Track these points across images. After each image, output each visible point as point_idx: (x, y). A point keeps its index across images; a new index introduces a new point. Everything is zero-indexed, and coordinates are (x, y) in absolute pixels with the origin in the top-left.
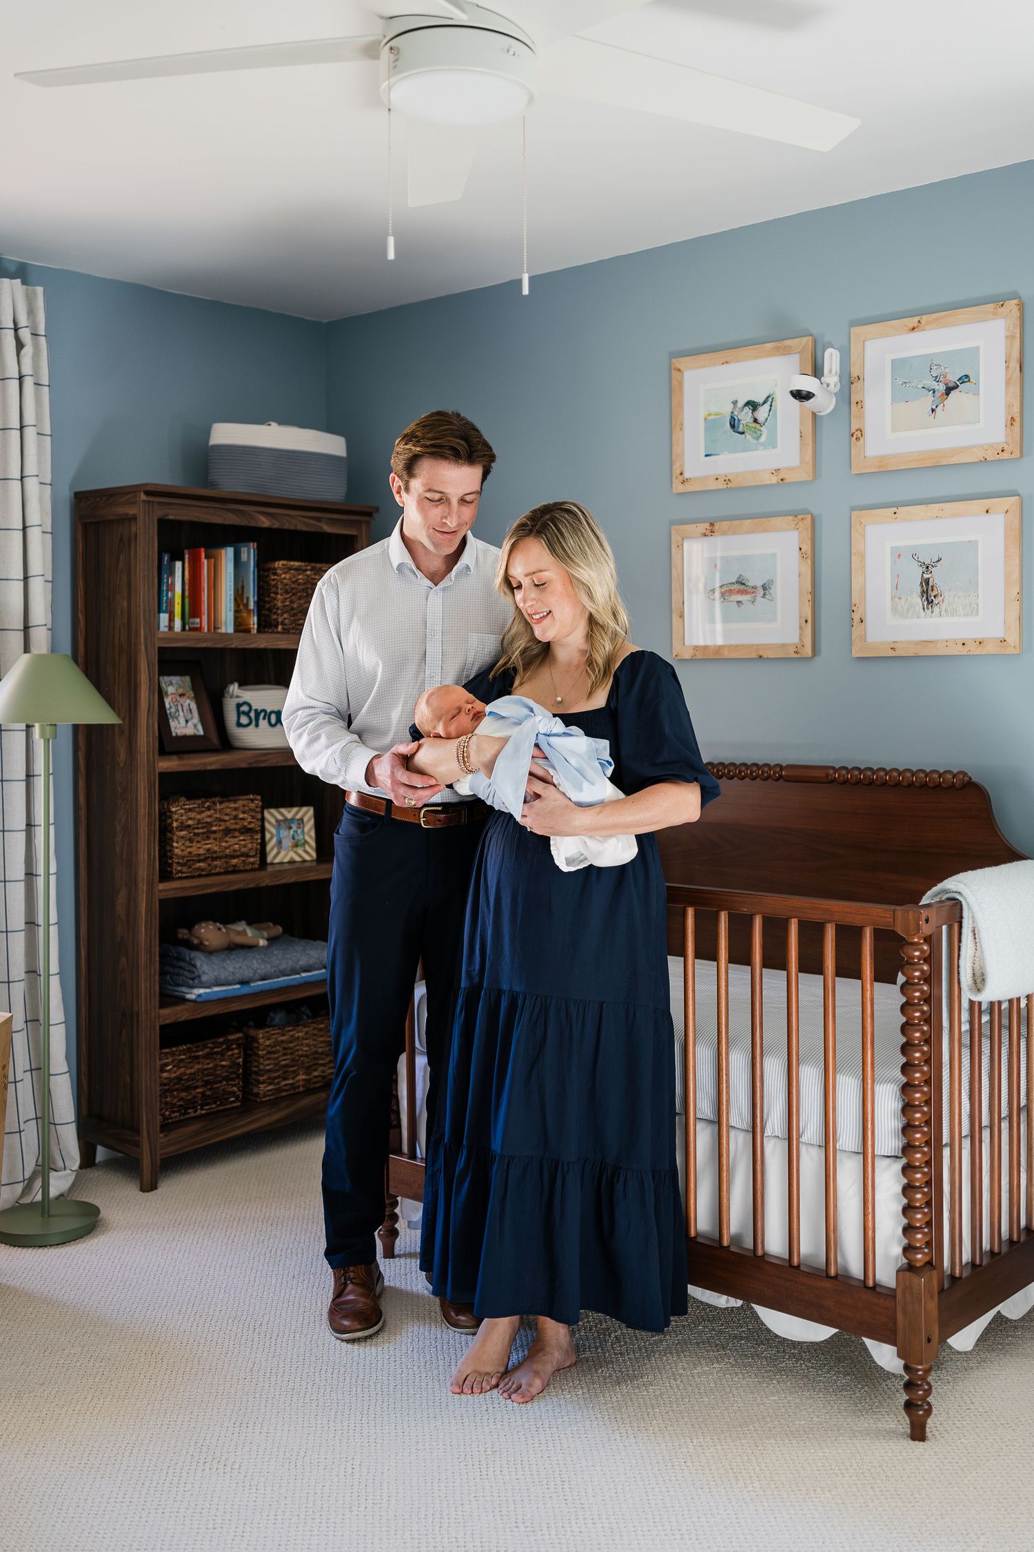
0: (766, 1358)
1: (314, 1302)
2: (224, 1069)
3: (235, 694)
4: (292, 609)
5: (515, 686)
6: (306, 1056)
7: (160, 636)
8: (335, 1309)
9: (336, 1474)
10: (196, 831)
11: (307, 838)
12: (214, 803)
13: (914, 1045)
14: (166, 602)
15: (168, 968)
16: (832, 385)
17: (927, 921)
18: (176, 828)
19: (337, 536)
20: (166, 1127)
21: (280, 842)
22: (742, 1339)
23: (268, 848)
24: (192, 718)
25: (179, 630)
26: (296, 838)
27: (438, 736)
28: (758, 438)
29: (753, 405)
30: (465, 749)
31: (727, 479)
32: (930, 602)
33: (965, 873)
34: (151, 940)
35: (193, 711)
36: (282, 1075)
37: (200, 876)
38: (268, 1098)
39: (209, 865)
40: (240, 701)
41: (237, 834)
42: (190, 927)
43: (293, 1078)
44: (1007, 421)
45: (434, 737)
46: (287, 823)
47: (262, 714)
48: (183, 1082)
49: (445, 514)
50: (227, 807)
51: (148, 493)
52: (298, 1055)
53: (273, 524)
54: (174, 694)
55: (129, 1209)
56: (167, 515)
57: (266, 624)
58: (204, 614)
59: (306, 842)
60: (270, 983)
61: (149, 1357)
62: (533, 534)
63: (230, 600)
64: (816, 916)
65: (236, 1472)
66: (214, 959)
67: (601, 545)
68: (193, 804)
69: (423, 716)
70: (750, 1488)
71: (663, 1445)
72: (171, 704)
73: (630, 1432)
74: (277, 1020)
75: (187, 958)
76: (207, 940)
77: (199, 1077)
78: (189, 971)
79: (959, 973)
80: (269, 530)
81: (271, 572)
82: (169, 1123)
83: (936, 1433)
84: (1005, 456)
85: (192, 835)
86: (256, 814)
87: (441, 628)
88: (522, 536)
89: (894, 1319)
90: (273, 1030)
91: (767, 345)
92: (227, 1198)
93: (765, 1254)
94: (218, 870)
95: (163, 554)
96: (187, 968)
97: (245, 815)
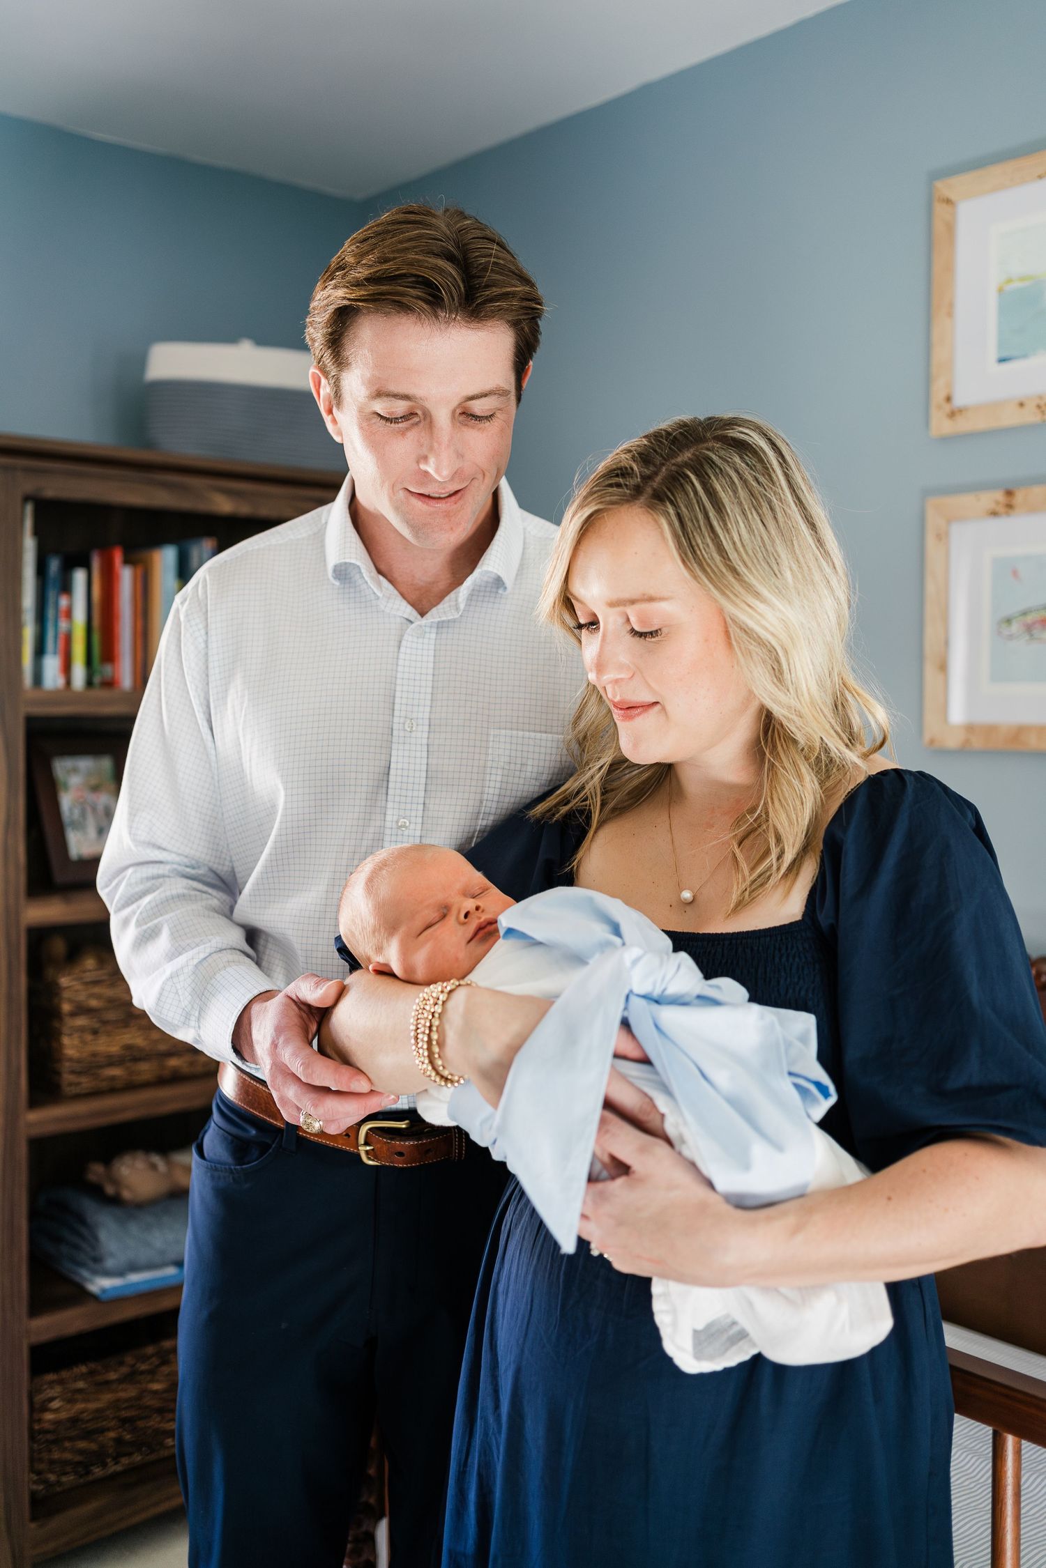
7: (30, 697)
14: (55, 637)
18: (68, 1013)
25: (82, 687)
27: (385, 972)
30: (436, 1022)
31: (1042, 403)
37: (111, 1091)
39: (129, 1071)
45: (379, 972)
48: (82, 1425)
49: (424, 451)
53: (240, 509)
54: (80, 786)
56: (44, 490)
58: (122, 658)
62: (642, 499)
66: (133, 1224)
69: (359, 915)
72: (73, 804)
76: (131, 1187)
77: (111, 1414)
78: (91, 1245)
85: (96, 1023)
87: (427, 715)
94: (144, 1077)
95: (50, 559)
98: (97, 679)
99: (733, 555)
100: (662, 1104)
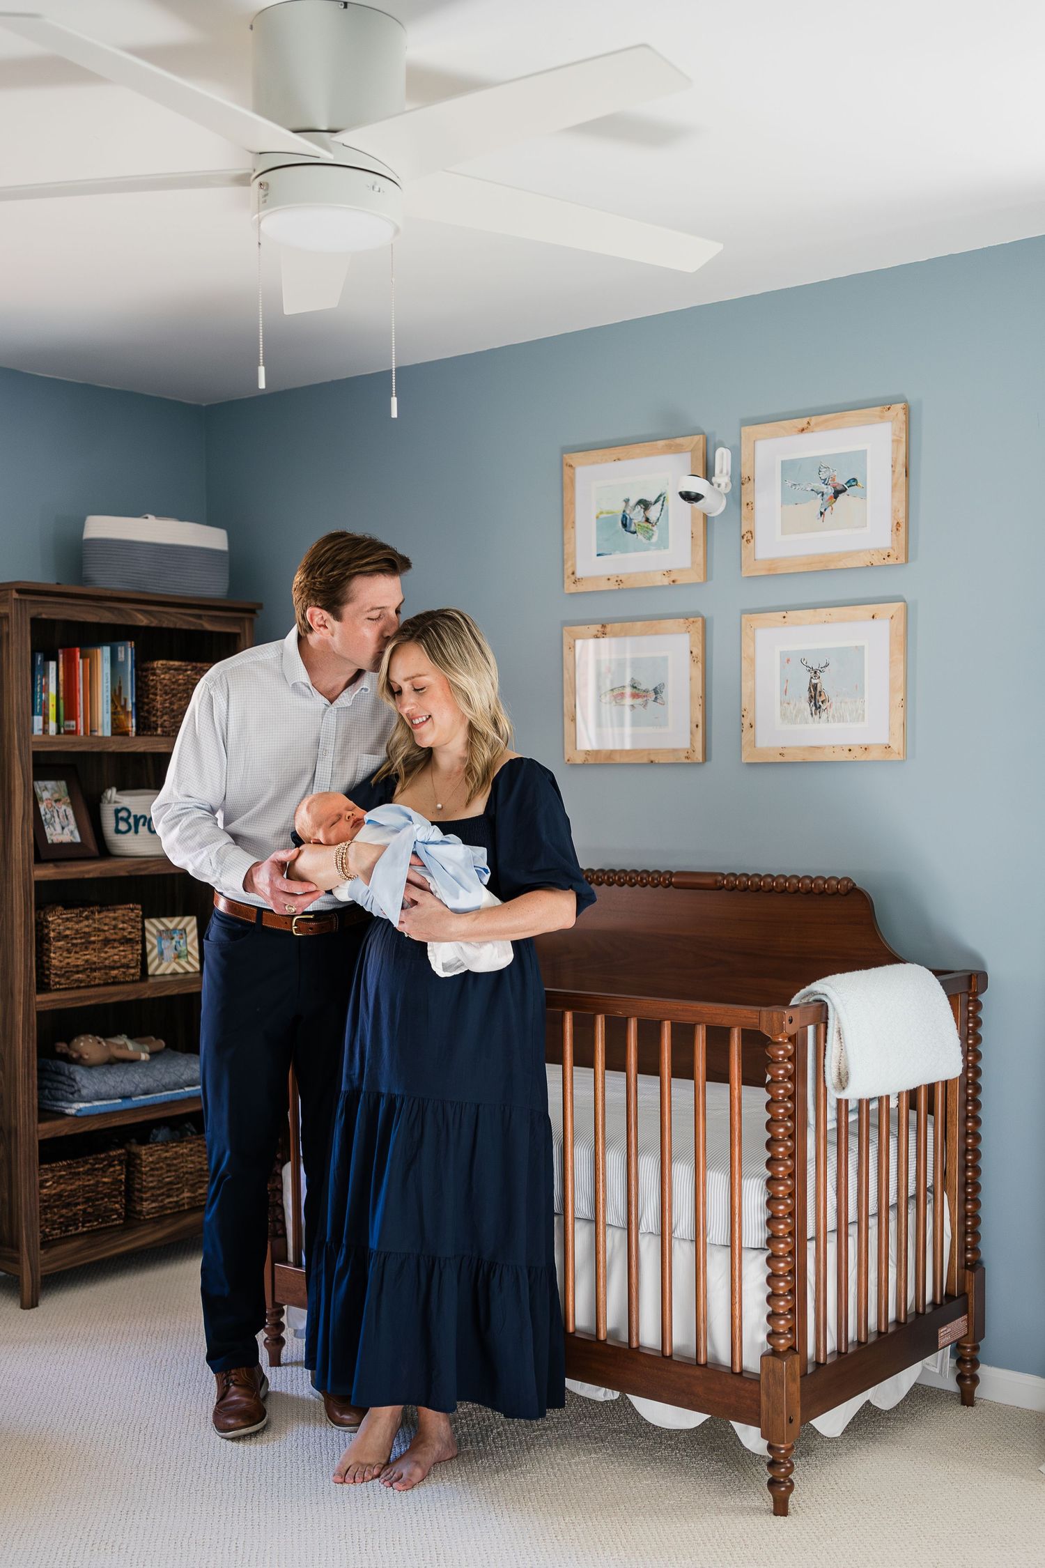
0: (643, 1449)
1: (199, 1406)
2: (106, 1186)
3: (113, 799)
4: (173, 710)
5: (396, 793)
6: (191, 1173)
7: (33, 740)
8: (219, 1412)
9: (221, 1551)
10: (75, 941)
11: (190, 949)
12: (93, 913)
13: (778, 1140)
14: (40, 704)
15: (46, 1083)
16: (723, 485)
17: (791, 1021)
18: (54, 938)
19: (219, 634)
20: (46, 1244)
21: (161, 953)
22: (621, 1432)
23: (149, 959)
24: (68, 825)
25: (54, 734)
26: (179, 948)
27: (318, 843)
28: (649, 539)
29: (645, 505)
30: (344, 856)
31: (619, 579)
32: (818, 708)
33: (833, 976)
34: (28, 1053)
35: (69, 817)
36: (166, 1193)
37: (78, 988)
38: (151, 1216)
39: (88, 976)
40: (119, 806)
41: (116, 944)
42: (69, 1041)
43: (177, 1196)
44: (892, 527)
45: (314, 843)
46: (168, 934)
47: (142, 821)
48: (63, 1199)
50: (106, 917)
51: (19, 591)
52: (183, 1172)
53: (152, 622)
54: (49, 799)
55: (10, 1325)
56: (41, 614)
57: (144, 727)
58: (80, 716)
59: (189, 952)
60: (152, 1098)
61: (36, 1456)
62: (413, 639)
63: (107, 701)
64: (687, 1018)
65: (123, 1551)
66: (95, 1073)
67: (482, 652)
68: (71, 913)
69: (304, 822)
70: (616, 1556)
71: (536, 1523)
72: (47, 810)
73: (505, 1513)
74: (160, 1138)
75: (67, 1072)
76: (87, 1054)
77: (80, 1194)
78: (69, 1085)
79: (824, 1072)
80: (147, 629)
81: (150, 672)
82: (49, 1241)
83: (798, 1509)
84: (891, 561)
85: (70, 945)
86: (136, 924)
87: (333, 749)
88: (403, 641)
89: (758, 1402)
90: (157, 1146)
91: (659, 442)
92: (110, 1314)
93: (639, 1346)
94: (97, 981)
95: (37, 654)
96: (66, 1083)
97: (125, 925)
98: (62, 731)
99: (448, 657)
100: (429, 879)
